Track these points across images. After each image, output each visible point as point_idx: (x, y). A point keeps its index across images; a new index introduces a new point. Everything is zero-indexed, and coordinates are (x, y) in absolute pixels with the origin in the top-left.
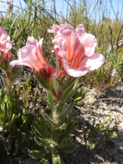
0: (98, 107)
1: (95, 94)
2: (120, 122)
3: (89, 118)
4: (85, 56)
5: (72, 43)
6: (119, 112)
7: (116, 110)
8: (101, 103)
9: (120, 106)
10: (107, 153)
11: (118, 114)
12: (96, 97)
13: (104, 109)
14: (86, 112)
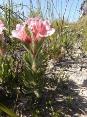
0: (55, 70)
1: (53, 62)
2: (69, 76)
3: (51, 76)
4: (46, 30)
5: (40, 25)
6: (68, 71)
7: (66, 70)
8: (57, 67)
9: (69, 68)
10: (64, 93)
11: (68, 72)
12: (54, 64)
13: (59, 71)
14: (49, 73)
